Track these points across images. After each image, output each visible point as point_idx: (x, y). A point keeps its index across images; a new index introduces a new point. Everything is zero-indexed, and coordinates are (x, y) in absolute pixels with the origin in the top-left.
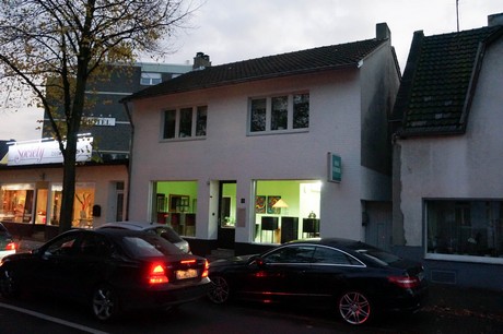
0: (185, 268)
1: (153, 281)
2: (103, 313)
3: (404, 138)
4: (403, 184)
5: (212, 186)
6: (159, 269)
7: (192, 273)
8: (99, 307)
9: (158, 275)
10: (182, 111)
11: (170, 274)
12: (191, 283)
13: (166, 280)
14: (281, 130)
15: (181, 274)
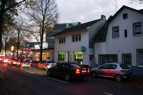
0: (84, 70)
1: (77, 73)
2: (68, 79)
3: (95, 42)
4: (95, 52)
5: (66, 53)
6: (78, 70)
7: (85, 71)
8: (67, 78)
9: (78, 71)
10: (62, 38)
11: (80, 71)
12: (85, 73)
13: (80, 72)
14: (77, 41)
15: (83, 71)
